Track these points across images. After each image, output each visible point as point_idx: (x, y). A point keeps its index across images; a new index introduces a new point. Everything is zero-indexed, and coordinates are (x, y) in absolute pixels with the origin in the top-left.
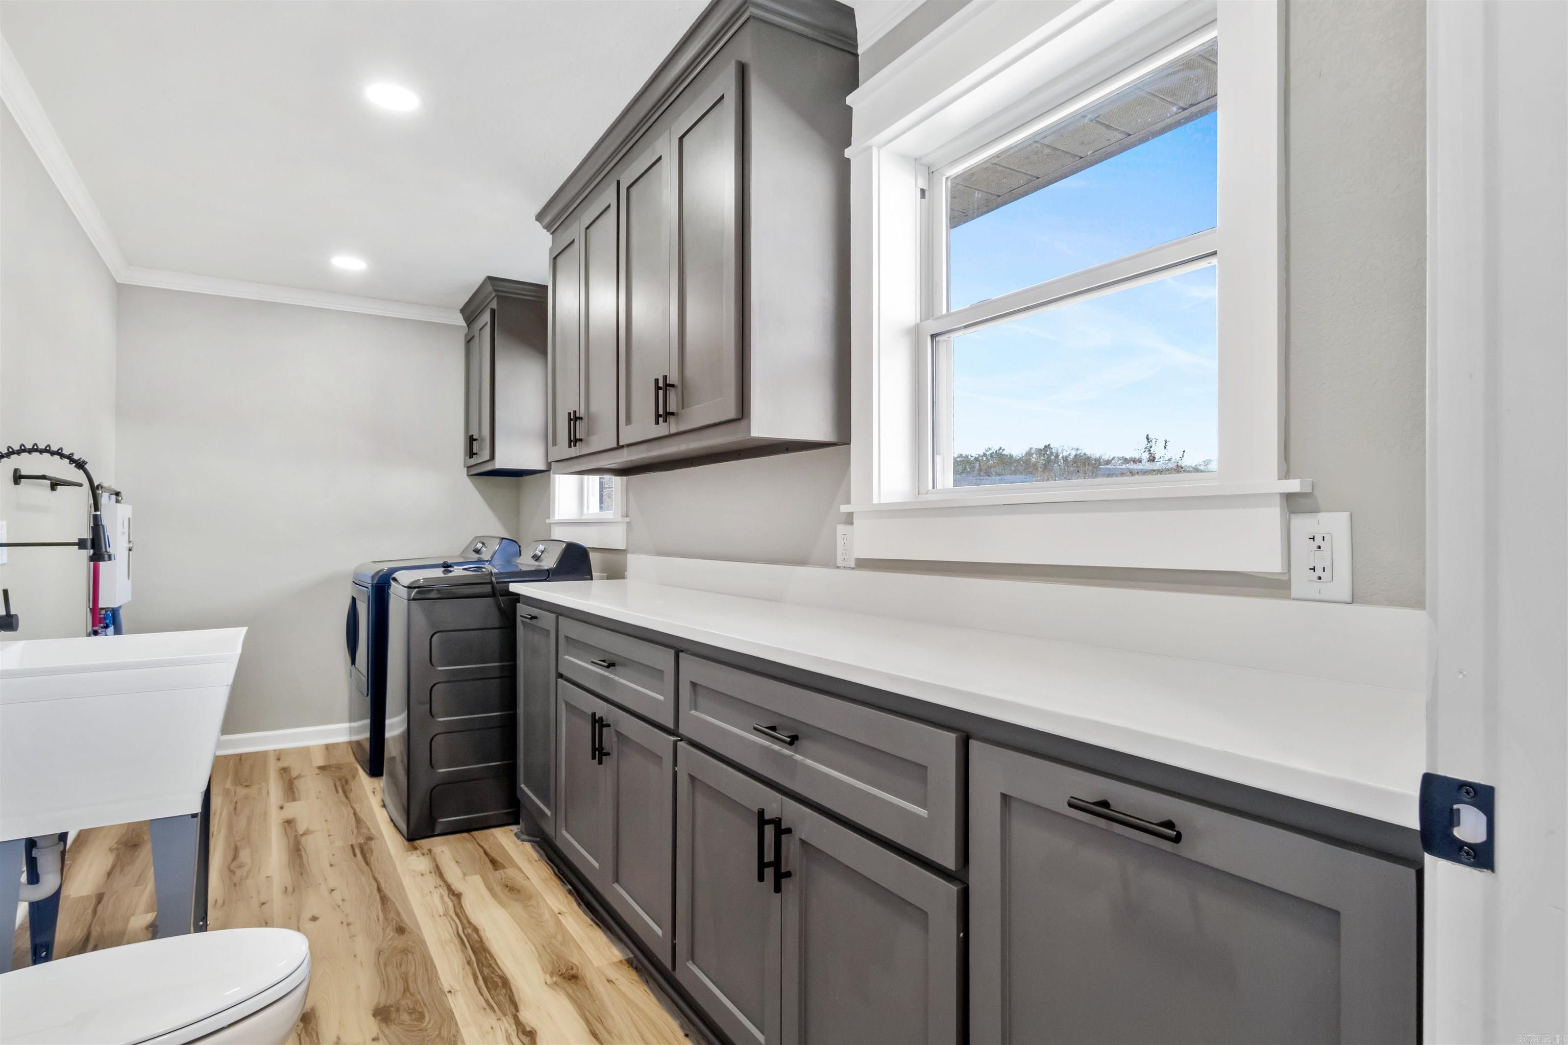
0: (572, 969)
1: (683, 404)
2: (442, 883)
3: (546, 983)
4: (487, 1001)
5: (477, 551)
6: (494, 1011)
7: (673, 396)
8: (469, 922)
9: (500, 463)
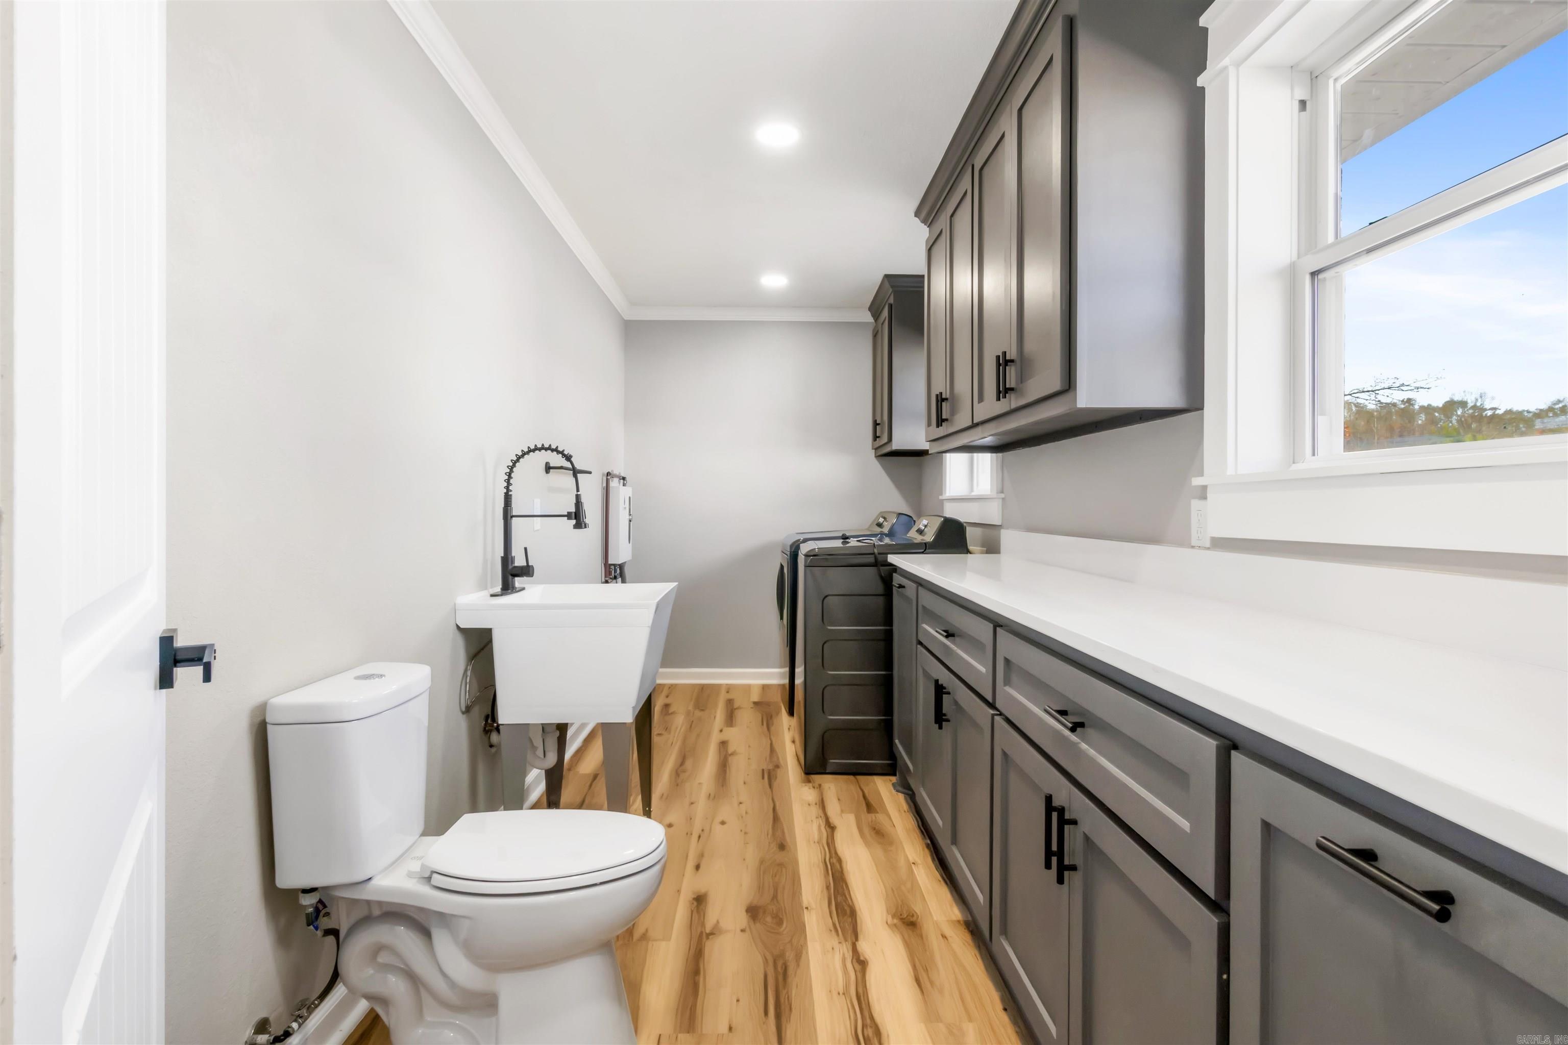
0: (913, 916)
1: (1022, 378)
2: (822, 815)
3: (887, 923)
4: (834, 925)
5: (880, 525)
6: (838, 935)
7: (1011, 372)
8: (836, 853)
9: (896, 445)
